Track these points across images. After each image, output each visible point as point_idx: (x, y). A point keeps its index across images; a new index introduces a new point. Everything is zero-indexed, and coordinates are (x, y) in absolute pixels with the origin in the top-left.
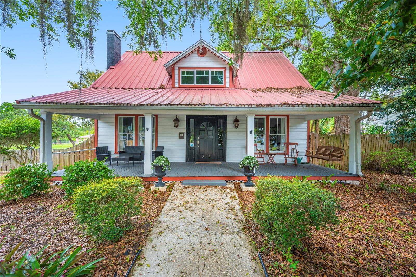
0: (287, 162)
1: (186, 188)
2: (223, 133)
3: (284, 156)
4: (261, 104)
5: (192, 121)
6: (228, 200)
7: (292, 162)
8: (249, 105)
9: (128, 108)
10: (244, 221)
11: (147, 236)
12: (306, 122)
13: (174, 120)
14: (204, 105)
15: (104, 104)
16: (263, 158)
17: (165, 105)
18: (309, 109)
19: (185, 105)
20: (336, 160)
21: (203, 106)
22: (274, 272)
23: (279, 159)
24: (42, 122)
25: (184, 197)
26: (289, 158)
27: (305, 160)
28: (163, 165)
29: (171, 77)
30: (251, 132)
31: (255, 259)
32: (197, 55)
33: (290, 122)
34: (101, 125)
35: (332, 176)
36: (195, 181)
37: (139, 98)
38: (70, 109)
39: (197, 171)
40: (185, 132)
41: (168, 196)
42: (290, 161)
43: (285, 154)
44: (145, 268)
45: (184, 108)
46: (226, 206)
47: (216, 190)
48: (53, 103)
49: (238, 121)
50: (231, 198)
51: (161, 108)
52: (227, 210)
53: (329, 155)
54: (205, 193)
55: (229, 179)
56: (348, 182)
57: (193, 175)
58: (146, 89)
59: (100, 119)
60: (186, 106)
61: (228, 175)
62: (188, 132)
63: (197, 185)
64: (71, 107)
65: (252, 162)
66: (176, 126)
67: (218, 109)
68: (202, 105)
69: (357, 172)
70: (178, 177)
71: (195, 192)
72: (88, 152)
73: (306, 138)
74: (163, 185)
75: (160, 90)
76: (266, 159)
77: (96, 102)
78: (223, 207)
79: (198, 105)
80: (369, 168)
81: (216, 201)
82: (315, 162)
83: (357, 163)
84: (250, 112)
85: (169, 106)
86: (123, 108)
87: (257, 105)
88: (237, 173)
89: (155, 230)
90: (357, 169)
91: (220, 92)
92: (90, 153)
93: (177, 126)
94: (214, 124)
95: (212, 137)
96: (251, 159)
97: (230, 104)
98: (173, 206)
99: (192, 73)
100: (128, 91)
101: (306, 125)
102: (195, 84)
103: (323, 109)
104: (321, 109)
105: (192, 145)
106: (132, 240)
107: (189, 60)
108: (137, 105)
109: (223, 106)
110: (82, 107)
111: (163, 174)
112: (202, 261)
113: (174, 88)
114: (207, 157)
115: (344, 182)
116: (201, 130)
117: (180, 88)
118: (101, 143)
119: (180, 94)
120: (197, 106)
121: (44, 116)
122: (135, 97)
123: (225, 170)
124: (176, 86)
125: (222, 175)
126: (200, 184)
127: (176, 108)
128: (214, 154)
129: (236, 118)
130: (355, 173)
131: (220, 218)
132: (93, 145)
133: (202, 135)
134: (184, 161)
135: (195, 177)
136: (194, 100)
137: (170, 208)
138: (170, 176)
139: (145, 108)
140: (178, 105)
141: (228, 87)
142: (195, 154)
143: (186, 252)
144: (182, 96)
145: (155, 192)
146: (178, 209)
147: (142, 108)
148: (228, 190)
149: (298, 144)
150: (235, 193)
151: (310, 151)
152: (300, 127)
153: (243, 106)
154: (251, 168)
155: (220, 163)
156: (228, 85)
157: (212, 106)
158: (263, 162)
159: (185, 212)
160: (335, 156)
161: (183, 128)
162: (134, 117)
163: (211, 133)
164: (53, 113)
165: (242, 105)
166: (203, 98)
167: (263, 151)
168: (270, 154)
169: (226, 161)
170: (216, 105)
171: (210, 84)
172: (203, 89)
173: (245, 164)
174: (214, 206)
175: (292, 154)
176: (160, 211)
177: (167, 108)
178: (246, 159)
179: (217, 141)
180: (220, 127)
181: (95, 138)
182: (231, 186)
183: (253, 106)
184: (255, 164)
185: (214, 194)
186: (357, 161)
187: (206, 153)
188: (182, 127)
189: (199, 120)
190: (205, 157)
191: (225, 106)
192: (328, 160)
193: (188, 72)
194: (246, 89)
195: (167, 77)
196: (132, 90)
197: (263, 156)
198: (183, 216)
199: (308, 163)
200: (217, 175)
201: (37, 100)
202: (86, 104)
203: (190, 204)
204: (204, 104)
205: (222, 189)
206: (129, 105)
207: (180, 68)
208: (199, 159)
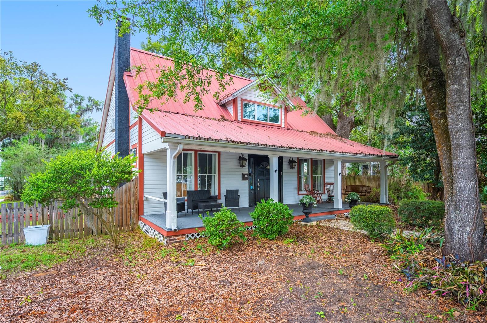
5: (252, 161)
32: (258, 88)
34: (148, 161)
40: (248, 173)
49: (295, 162)
66: (243, 166)
83: (386, 196)
90: (386, 200)
102: (256, 119)
105: (251, 187)
107: (251, 92)
116: (261, 170)
118: (149, 187)
124: (239, 120)
130: (385, 203)
134: (247, 205)
142: (255, 198)
156: (283, 125)
161: (246, 168)
162: (193, 152)
171: (269, 121)
181: (140, 181)
187: (265, 195)
207: (242, 100)
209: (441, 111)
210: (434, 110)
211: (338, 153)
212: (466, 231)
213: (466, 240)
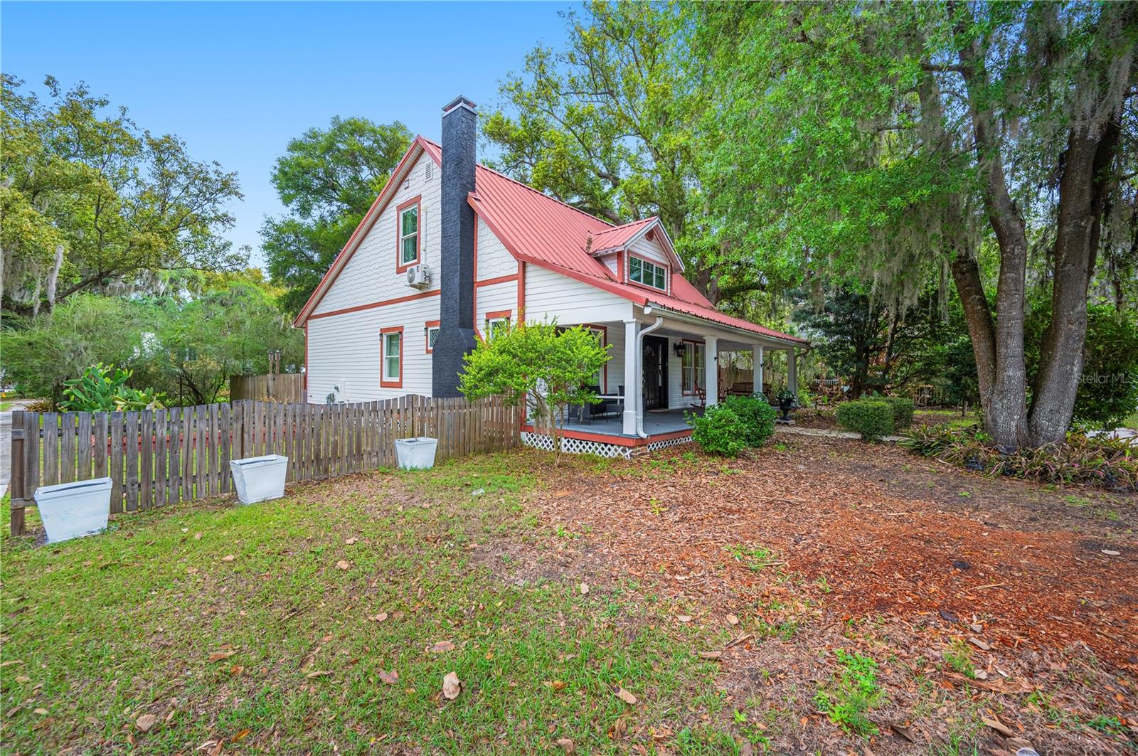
99: (639, 263)
102: (641, 282)
124: (625, 281)
156: (669, 293)
171: (654, 286)
193: (635, 261)
207: (629, 252)
209: (978, 297)
210: (970, 295)
212: (1013, 420)
213: (1013, 429)
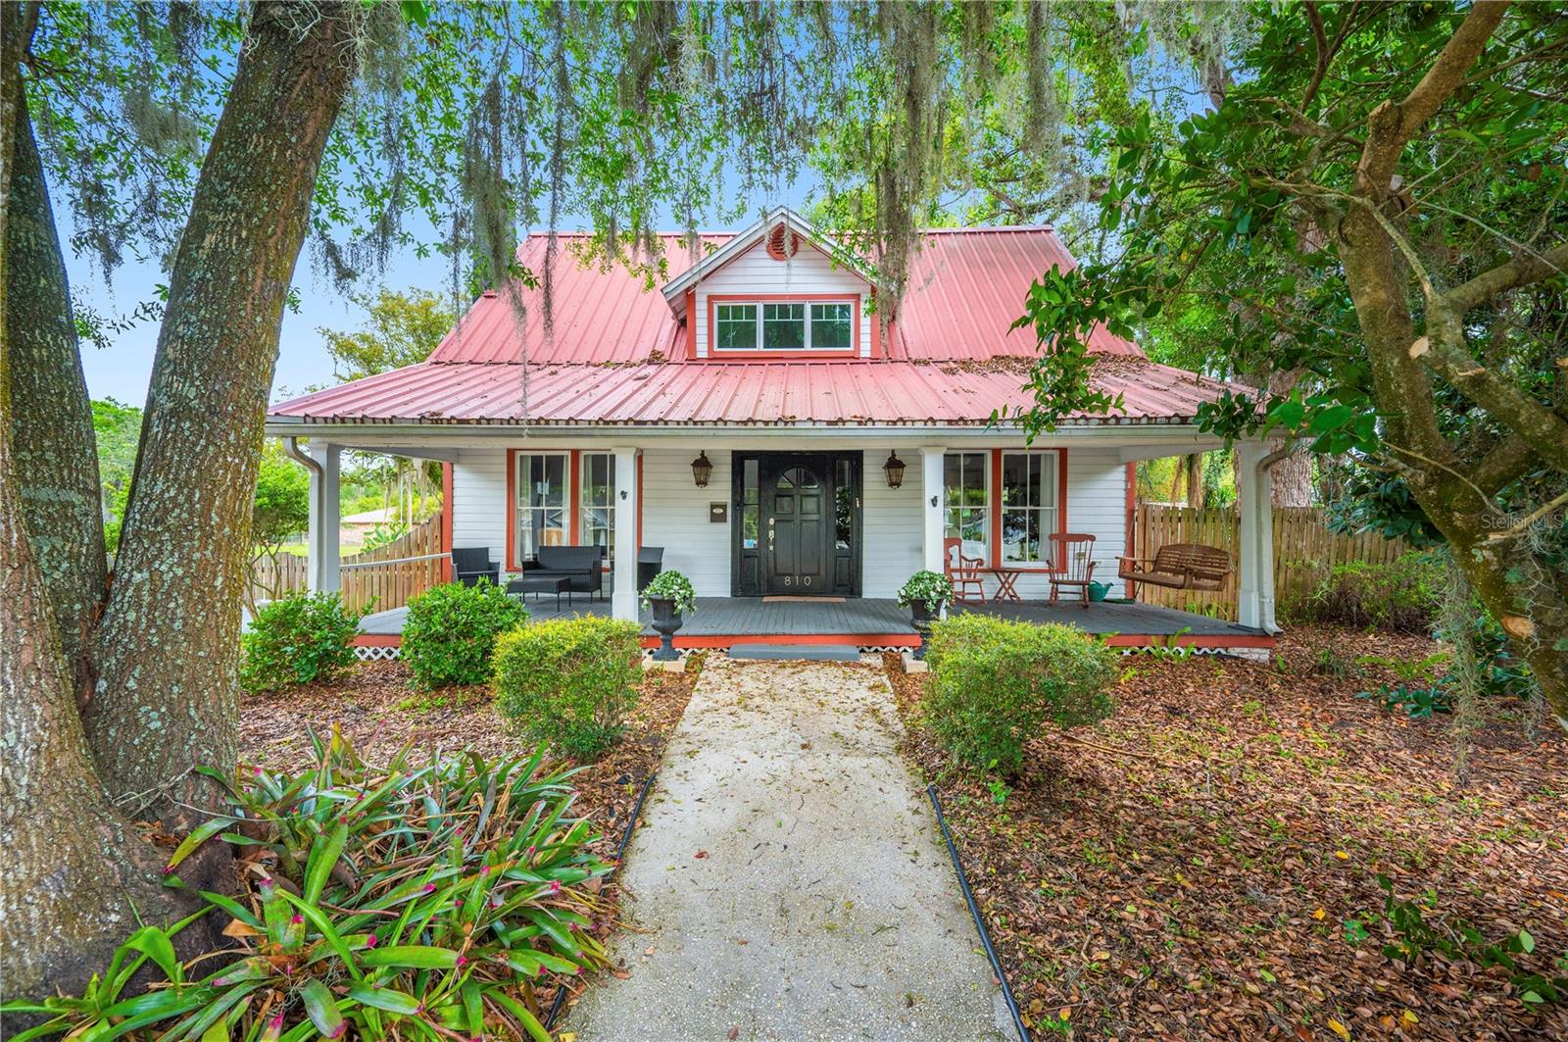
0: (1061, 597)
1: (743, 665)
2: (851, 503)
3: (1047, 577)
4: (961, 419)
5: (751, 467)
6: (863, 692)
7: (1077, 597)
8: (926, 422)
9: (572, 432)
10: (904, 733)
11: (660, 757)
12: (1123, 468)
13: (696, 464)
14: (793, 423)
15: (501, 421)
16: (979, 582)
17: (678, 423)
18: (1106, 432)
19: (737, 422)
20: (1205, 588)
21: (790, 426)
22: (958, 813)
23: (1032, 587)
24: (316, 474)
25: (739, 685)
26: (1063, 583)
27: (1118, 591)
28: (677, 597)
29: (683, 323)
30: (934, 502)
31: (919, 795)
32: (766, 255)
33: (1070, 469)
34: (463, 480)
35: (1184, 634)
36: (765, 648)
37: (594, 399)
38: (404, 435)
39: (772, 620)
40: (729, 501)
41: (694, 683)
42: (1069, 594)
43: (1050, 571)
44: (669, 805)
45: (734, 433)
46: (856, 704)
47: (827, 669)
48: (354, 420)
49: (900, 465)
50: (871, 688)
51: (666, 432)
52: (859, 713)
53: (1188, 571)
54: (796, 677)
55: (868, 641)
56: (1234, 651)
57: (759, 632)
58: (607, 365)
59: (458, 463)
60: (740, 426)
61: (865, 631)
62: (739, 503)
63: (773, 659)
64: (406, 431)
65: (934, 589)
66: (702, 483)
67: (835, 433)
68: (786, 423)
69: (1262, 622)
70: (715, 636)
71: (770, 675)
72: (422, 567)
73: (1122, 520)
74: (676, 656)
75: (651, 370)
76: (990, 588)
77: (477, 416)
78: (848, 706)
79: (776, 423)
80: (1332, 618)
81: (827, 693)
82: (1151, 597)
83: (1261, 595)
84: (931, 442)
85: (691, 426)
86: (557, 432)
87: (950, 422)
88: (893, 625)
89: (675, 749)
90: (1262, 614)
91: (842, 373)
92: (430, 568)
93: (705, 483)
94: (823, 478)
95: (815, 517)
96: (932, 579)
97: (870, 419)
98: (711, 703)
99: (751, 312)
100: (553, 373)
101: (1123, 476)
102: (760, 347)
103: (1147, 432)
104: (1143, 432)
105: (749, 544)
106: (627, 761)
107: (740, 272)
108: (597, 422)
109: (848, 425)
110: (437, 431)
111: (675, 623)
112: (797, 796)
113: (693, 361)
114: (802, 583)
115: (1223, 652)
116: (781, 494)
117: (714, 360)
118: (464, 536)
119: (717, 384)
120: (771, 426)
121: (322, 458)
122: (579, 395)
123: (857, 618)
124: (699, 355)
125: (847, 631)
126: (782, 656)
127: (711, 433)
128: (823, 573)
129: (894, 455)
130: (1255, 624)
131: (839, 728)
132: (438, 542)
133: (782, 508)
134: (725, 591)
135: (765, 635)
136: (761, 406)
137: (704, 706)
138: (692, 633)
139: (621, 432)
140: (715, 423)
141: (867, 354)
142: (759, 573)
143: (759, 782)
144: (724, 393)
145: (653, 673)
146: (728, 710)
147: (612, 432)
148: (865, 671)
149: (1092, 538)
150: (885, 678)
151: (1134, 563)
152: (1101, 485)
153: (909, 425)
154: (931, 607)
155: (843, 600)
156: (865, 351)
157: (818, 426)
158: (980, 597)
159: (745, 716)
160: (1208, 577)
161: (721, 490)
162: (569, 453)
163: (814, 504)
164: (343, 448)
165: (904, 422)
166: (789, 397)
167: (980, 562)
168: (1004, 571)
169: (860, 594)
170: (829, 423)
171: (808, 347)
172: (787, 362)
173: (914, 594)
174: (822, 705)
175: (1074, 570)
176: (677, 714)
177: (683, 433)
178: (918, 580)
179: (833, 531)
180: (843, 484)
181: (444, 522)
182: (876, 661)
183: (939, 425)
184: (942, 593)
185: (823, 680)
186: (1260, 589)
187: (797, 568)
188: (719, 486)
189: (773, 463)
190: (793, 582)
191: (855, 425)
192: (1181, 587)
193: (737, 310)
194: (926, 363)
195: (670, 324)
196: (563, 372)
197: (979, 576)
198: (742, 723)
199: (1131, 600)
200: (831, 632)
201: (310, 411)
202: (449, 421)
203: (757, 701)
204: (793, 420)
205: (847, 670)
206: (572, 425)
207: (711, 299)
208: (774, 590)
211: (878, 425)
